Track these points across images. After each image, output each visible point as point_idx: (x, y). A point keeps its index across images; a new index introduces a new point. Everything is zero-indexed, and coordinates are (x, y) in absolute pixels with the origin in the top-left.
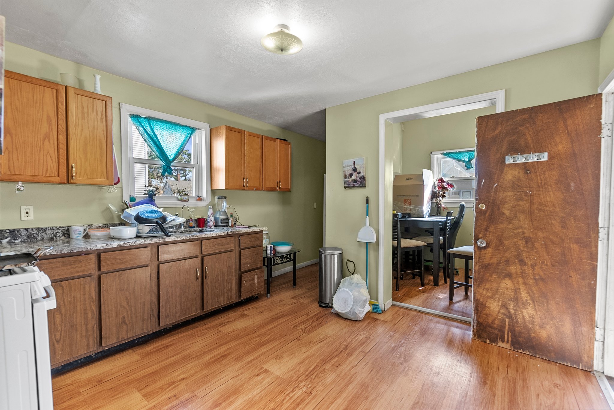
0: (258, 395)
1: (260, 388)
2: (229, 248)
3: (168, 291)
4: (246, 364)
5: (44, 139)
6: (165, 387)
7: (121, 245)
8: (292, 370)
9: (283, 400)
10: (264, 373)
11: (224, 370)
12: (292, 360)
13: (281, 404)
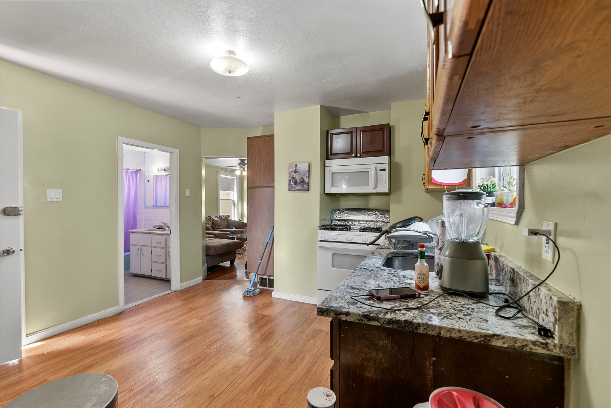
8: (222, 358)
12: (222, 368)
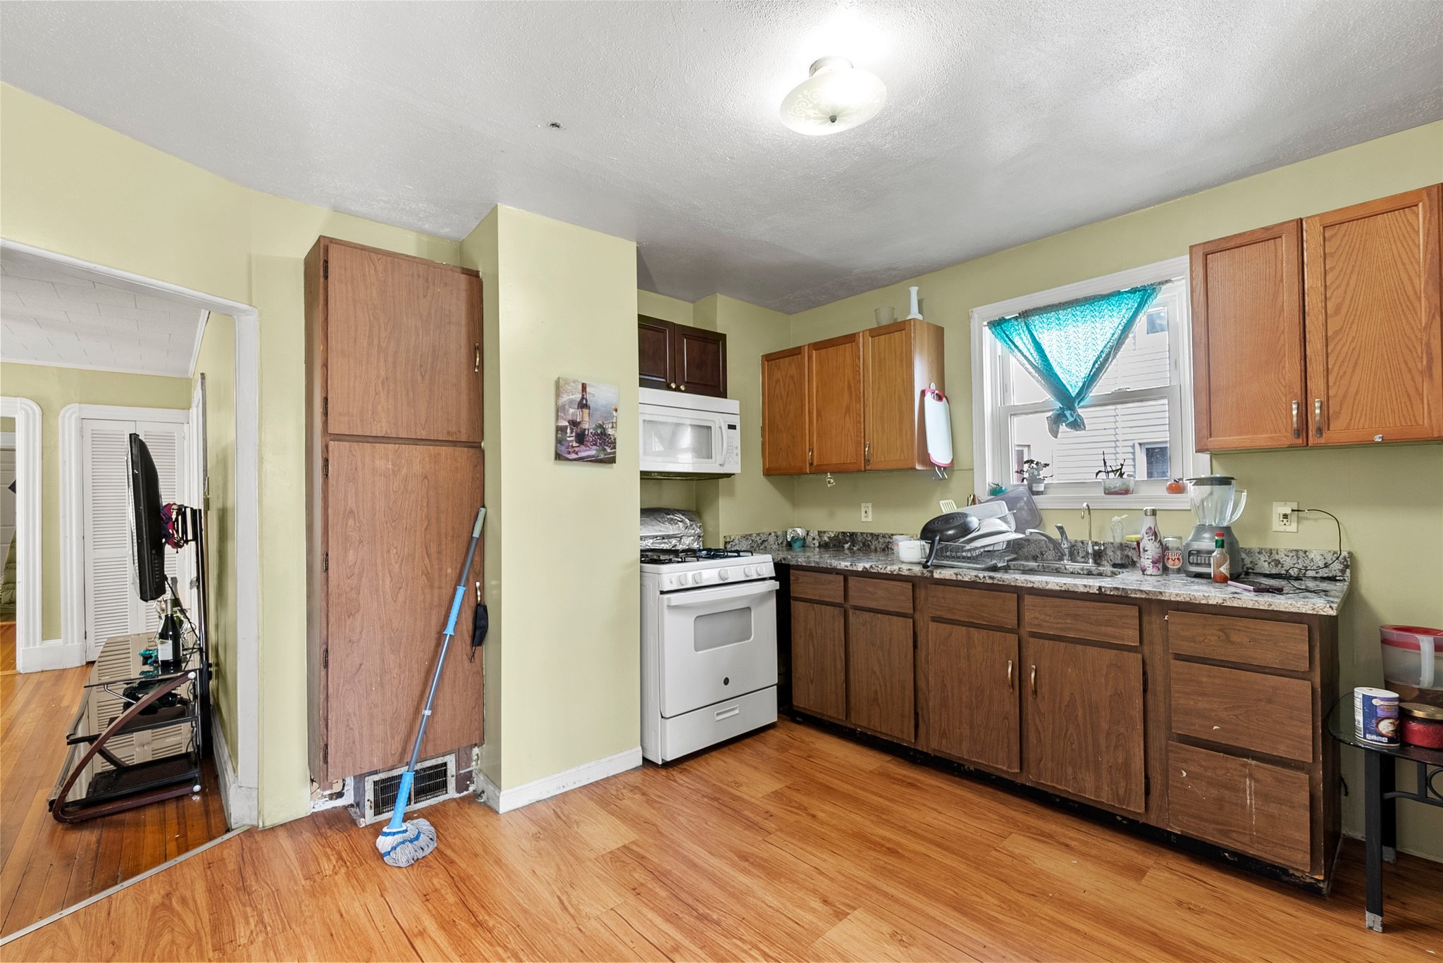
0: (760, 903)
1: (781, 906)
2: (1116, 638)
3: (945, 683)
4: (864, 883)
5: (845, 414)
6: (794, 804)
7: (866, 569)
9: (741, 939)
10: (835, 911)
11: (840, 855)
13: (729, 936)
